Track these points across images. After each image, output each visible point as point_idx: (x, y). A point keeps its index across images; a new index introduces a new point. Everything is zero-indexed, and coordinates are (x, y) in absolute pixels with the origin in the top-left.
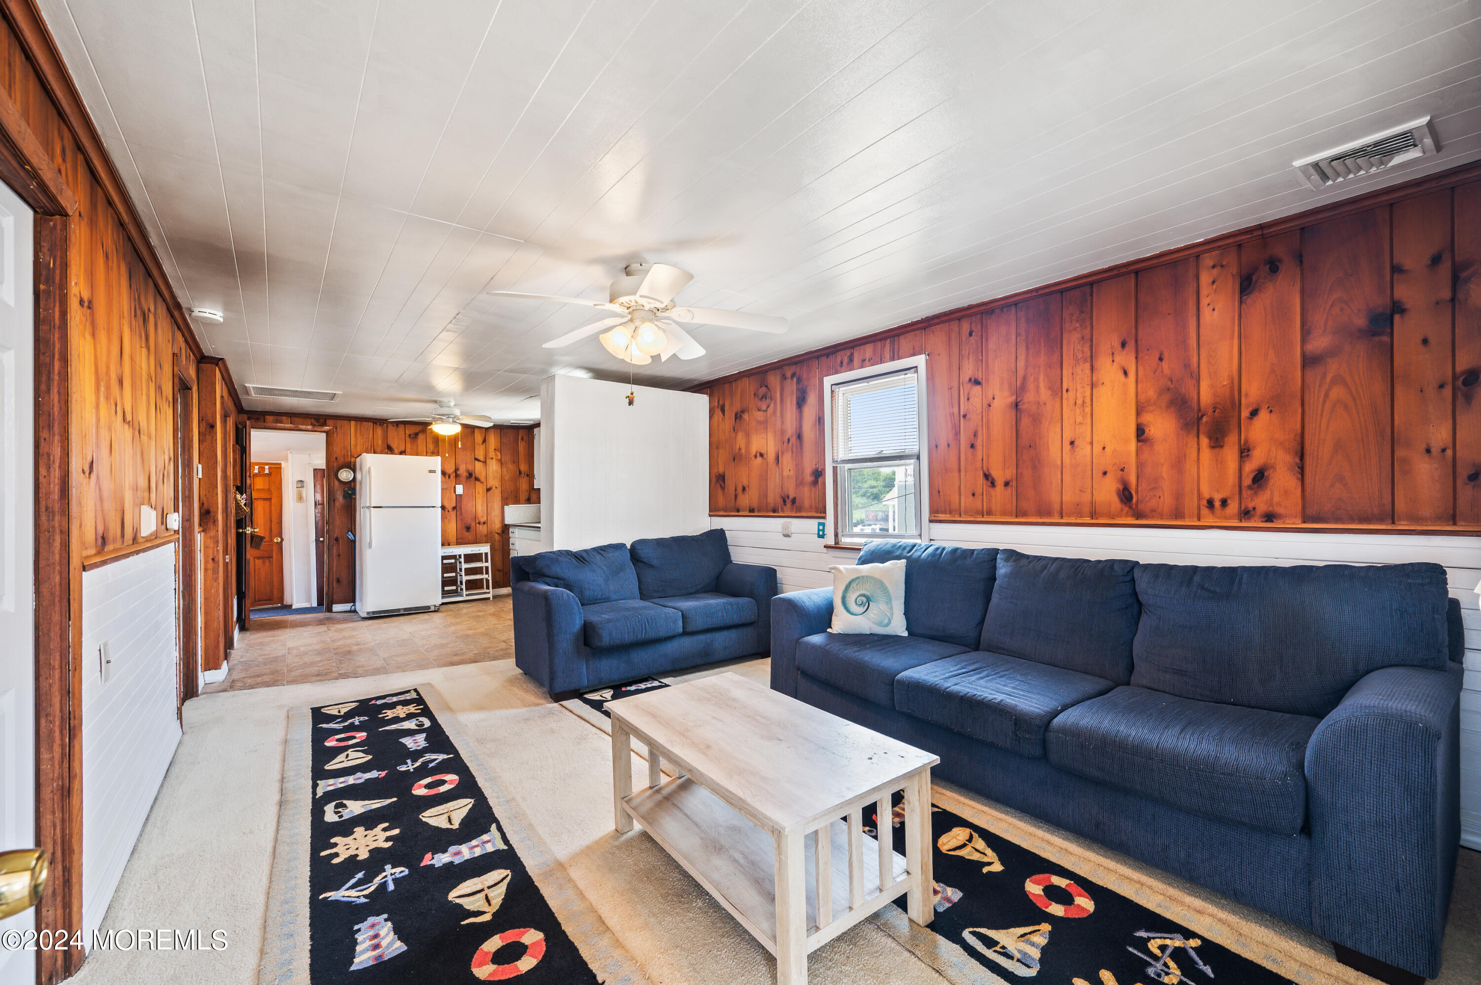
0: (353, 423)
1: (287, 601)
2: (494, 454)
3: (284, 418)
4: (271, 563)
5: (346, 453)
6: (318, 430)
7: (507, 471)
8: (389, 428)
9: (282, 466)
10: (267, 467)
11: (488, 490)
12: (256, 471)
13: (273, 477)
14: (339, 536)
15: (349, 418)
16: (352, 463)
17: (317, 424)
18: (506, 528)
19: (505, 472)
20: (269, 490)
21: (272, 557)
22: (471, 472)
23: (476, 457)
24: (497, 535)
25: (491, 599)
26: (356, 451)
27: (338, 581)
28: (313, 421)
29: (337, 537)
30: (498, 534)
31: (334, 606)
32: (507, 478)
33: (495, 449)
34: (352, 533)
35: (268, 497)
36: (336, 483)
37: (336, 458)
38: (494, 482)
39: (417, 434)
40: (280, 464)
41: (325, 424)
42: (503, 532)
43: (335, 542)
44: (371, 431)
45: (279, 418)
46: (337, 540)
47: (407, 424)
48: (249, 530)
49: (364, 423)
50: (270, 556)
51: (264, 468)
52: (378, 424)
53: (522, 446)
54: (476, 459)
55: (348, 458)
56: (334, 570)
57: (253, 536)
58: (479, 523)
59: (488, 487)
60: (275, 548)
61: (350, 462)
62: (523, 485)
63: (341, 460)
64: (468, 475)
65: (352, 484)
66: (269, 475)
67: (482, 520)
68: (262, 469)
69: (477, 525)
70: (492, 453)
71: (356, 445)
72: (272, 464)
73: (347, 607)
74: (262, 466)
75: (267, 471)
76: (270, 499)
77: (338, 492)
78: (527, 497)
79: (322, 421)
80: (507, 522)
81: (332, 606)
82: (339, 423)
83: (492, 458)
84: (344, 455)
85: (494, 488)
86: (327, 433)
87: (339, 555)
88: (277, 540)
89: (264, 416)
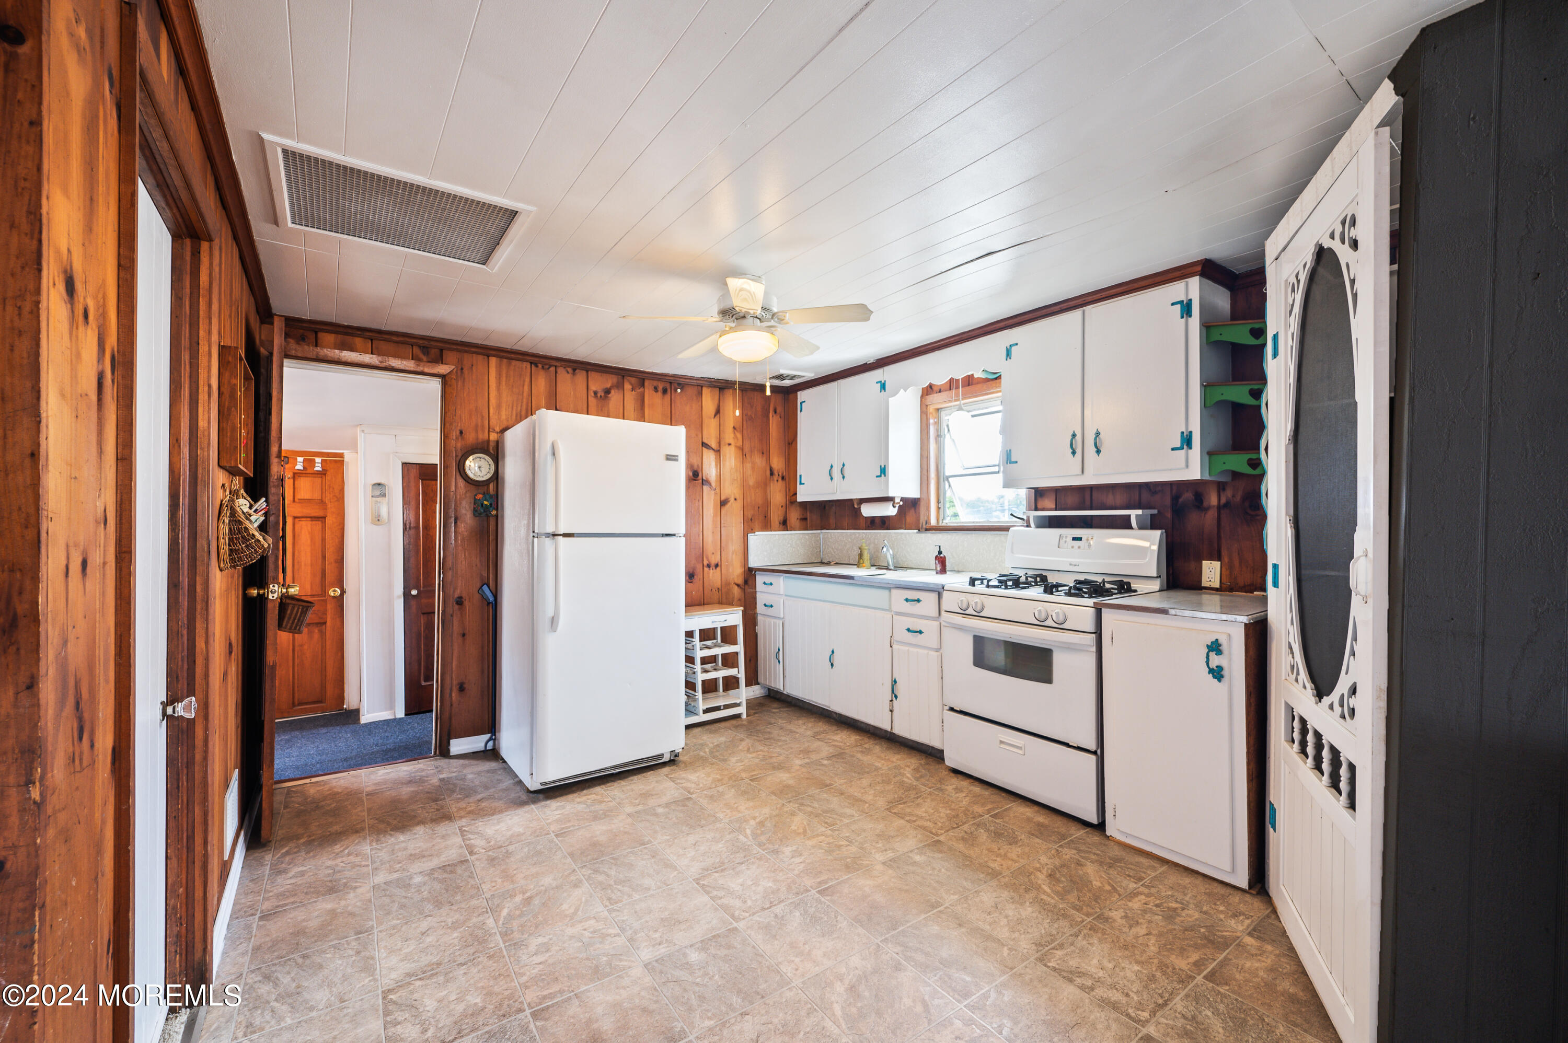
0: (493, 361)
1: (350, 702)
2: (732, 435)
3: (358, 341)
4: (323, 634)
5: (480, 424)
6: (426, 370)
7: (753, 468)
8: (559, 377)
9: (346, 459)
10: (318, 460)
11: (723, 503)
12: (299, 467)
13: (328, 478)
14: (464, 595)
15: (487, 351)
16: (492, 445)
17: (425, 358)
18: (750, 574)
19: (749, 471)
20: (322, 502)
21: (325, 623)
22: (695, 468)
23: (705, 441)
24: (736, 587)
25: (744, 716)
26: (499, 419)
27: (462, 688)
28: (417, 350)
29: (460, 598)
30: (738, 585)
31: (453, 742)
32: (751, 482)
33: (734, 428)
34: (489, 587)
35: (321, 514)
36: (461, 483)
37: (461, 432)
38: (731, 490)
39: (607, 392)
40: (341, 455)
41: (439, 360)
42: (746, 582)
43: (456, 607)
44: (528, 380)
45: (349, 339)
46: (460, 602)
47: (592, 370)
48: (274, 592)
49: (514, 363)
50: (322, 621)
51: (313, 462)
52: (540, 366)
53: (774, 423)
54: (704, 445)
55: (483, 431)
56: (454, 667)
57: (285, 602)
58: (709, 566)
59: (723, 498)
60: (330, 607)
61: (488, 441)
62: (777, 495)
63: (471, 438)
64: (691, 474)
65: (491, 486)
66: (323, 474)
67: (713, 562)
68: (309, 463)
69: (706, 569)
70: (729, 436)
71: (499, 406)
72: (328, 455)
73: (477, 743)
74: (309, 457)
75: (318, 468)
76: (322, 519)
77: (464, 503)
78: (782, 518)
79: (434, 352)
80: (752, 564)
81: (449, 744)
82: (468, 359)
83: (729, 444)
84: (477, 426)
85: (732, 500)
86: (444, 378)
87: (464, 635)
88: (334, 592)
89: (316, 333)
